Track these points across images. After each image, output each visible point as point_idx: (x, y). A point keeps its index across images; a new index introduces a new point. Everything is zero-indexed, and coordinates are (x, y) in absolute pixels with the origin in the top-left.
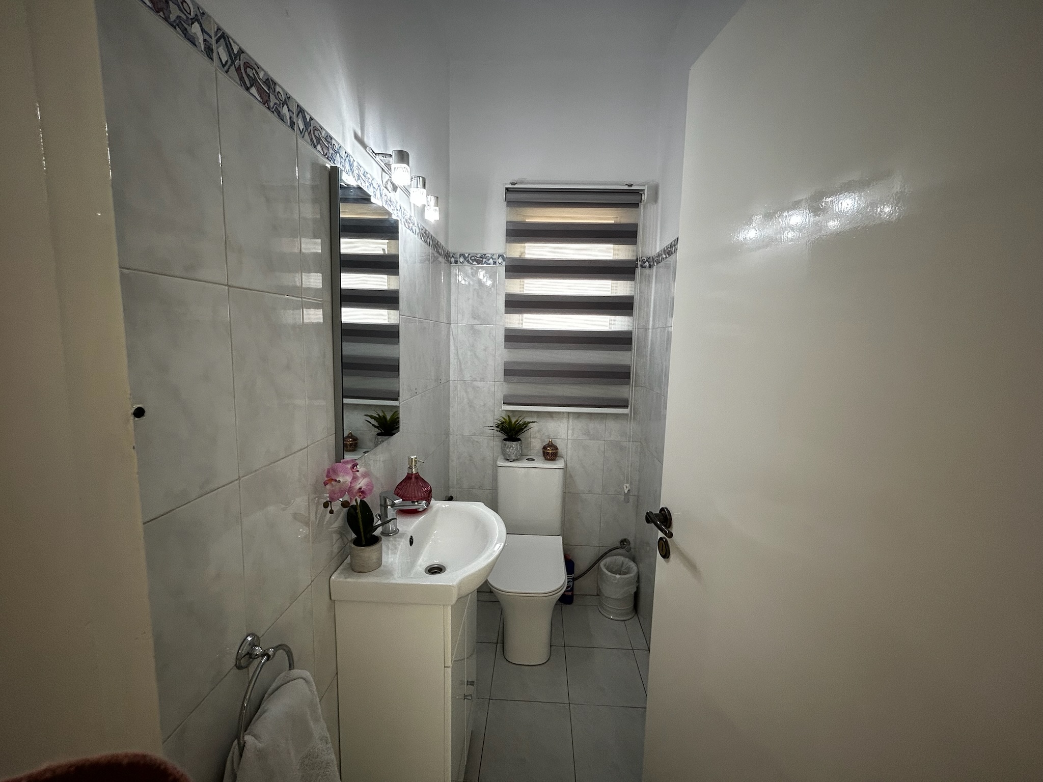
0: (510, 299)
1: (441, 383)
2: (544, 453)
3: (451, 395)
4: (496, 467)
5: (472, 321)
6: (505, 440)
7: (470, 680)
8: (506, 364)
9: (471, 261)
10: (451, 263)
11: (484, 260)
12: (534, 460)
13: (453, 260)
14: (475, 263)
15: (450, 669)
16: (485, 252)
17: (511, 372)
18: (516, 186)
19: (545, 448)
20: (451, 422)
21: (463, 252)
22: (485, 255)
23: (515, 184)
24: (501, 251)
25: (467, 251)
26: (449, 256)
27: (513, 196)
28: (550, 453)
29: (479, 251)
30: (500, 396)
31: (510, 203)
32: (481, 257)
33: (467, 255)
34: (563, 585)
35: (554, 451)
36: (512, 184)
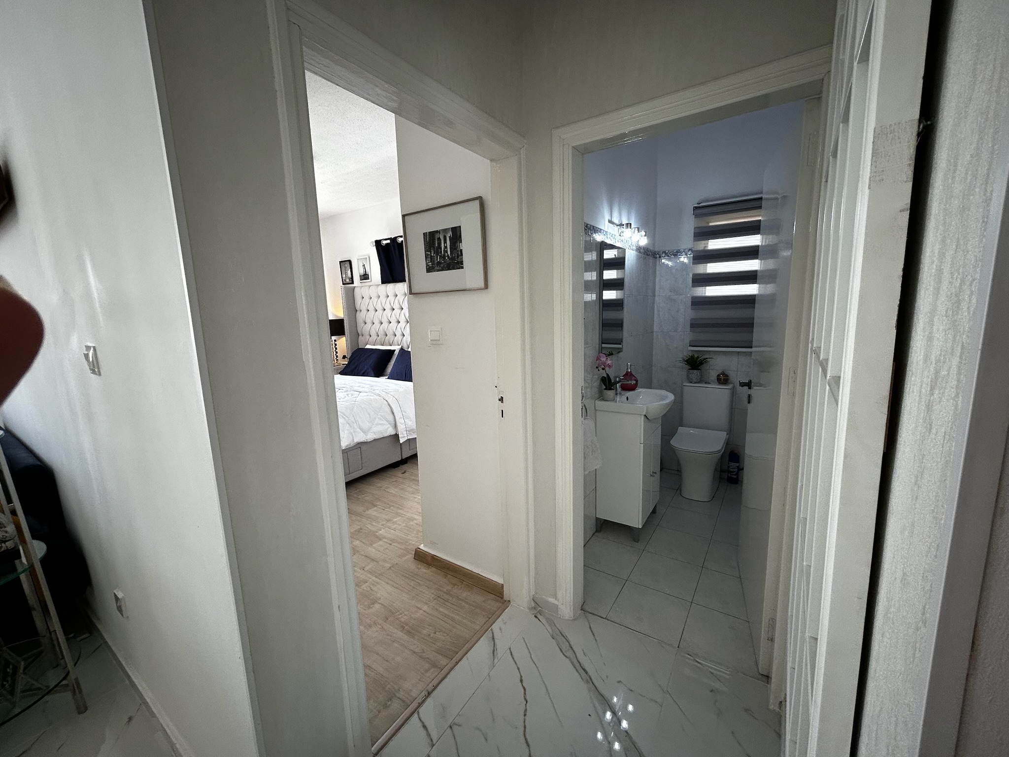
0: (695, 278)
1: (648, 332)
2: (718, 379)
3: (654, 341)
4: (682, 386)
5: (670, 294)
6: (689, 369)
7: (654, 471)
8: (692, 319)
9: (670, 256)
10: (656, 258)
11: (679, 254)
12: (710, 383)
13: (658, 256)
14: (672, 256)
15: (642, 445)
16: (679, 248)
17: (695, 325)
18: (700, 205)
19: (719, 375)
20: (653, 358)
21: (664, 249)
22: (679, 250)
23: (700, 204)
24: (690, 246)
25: (667, 249)
26: (655, 254)
27: (698, 211)
28: (723, 379)
29: (675, 248)
30: (687, 341)
31: (697, 216)
32: (676, 252)
33: (667, 252)
34: (719, 451)
35: (725, 378)
36: (698, 204)
